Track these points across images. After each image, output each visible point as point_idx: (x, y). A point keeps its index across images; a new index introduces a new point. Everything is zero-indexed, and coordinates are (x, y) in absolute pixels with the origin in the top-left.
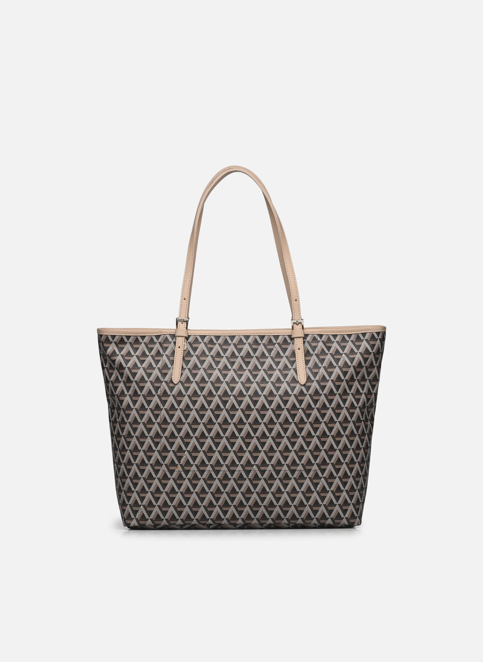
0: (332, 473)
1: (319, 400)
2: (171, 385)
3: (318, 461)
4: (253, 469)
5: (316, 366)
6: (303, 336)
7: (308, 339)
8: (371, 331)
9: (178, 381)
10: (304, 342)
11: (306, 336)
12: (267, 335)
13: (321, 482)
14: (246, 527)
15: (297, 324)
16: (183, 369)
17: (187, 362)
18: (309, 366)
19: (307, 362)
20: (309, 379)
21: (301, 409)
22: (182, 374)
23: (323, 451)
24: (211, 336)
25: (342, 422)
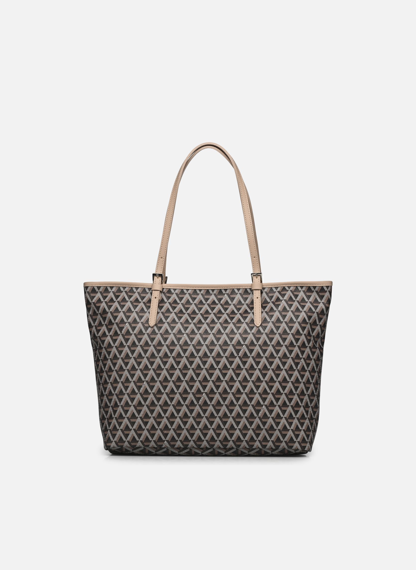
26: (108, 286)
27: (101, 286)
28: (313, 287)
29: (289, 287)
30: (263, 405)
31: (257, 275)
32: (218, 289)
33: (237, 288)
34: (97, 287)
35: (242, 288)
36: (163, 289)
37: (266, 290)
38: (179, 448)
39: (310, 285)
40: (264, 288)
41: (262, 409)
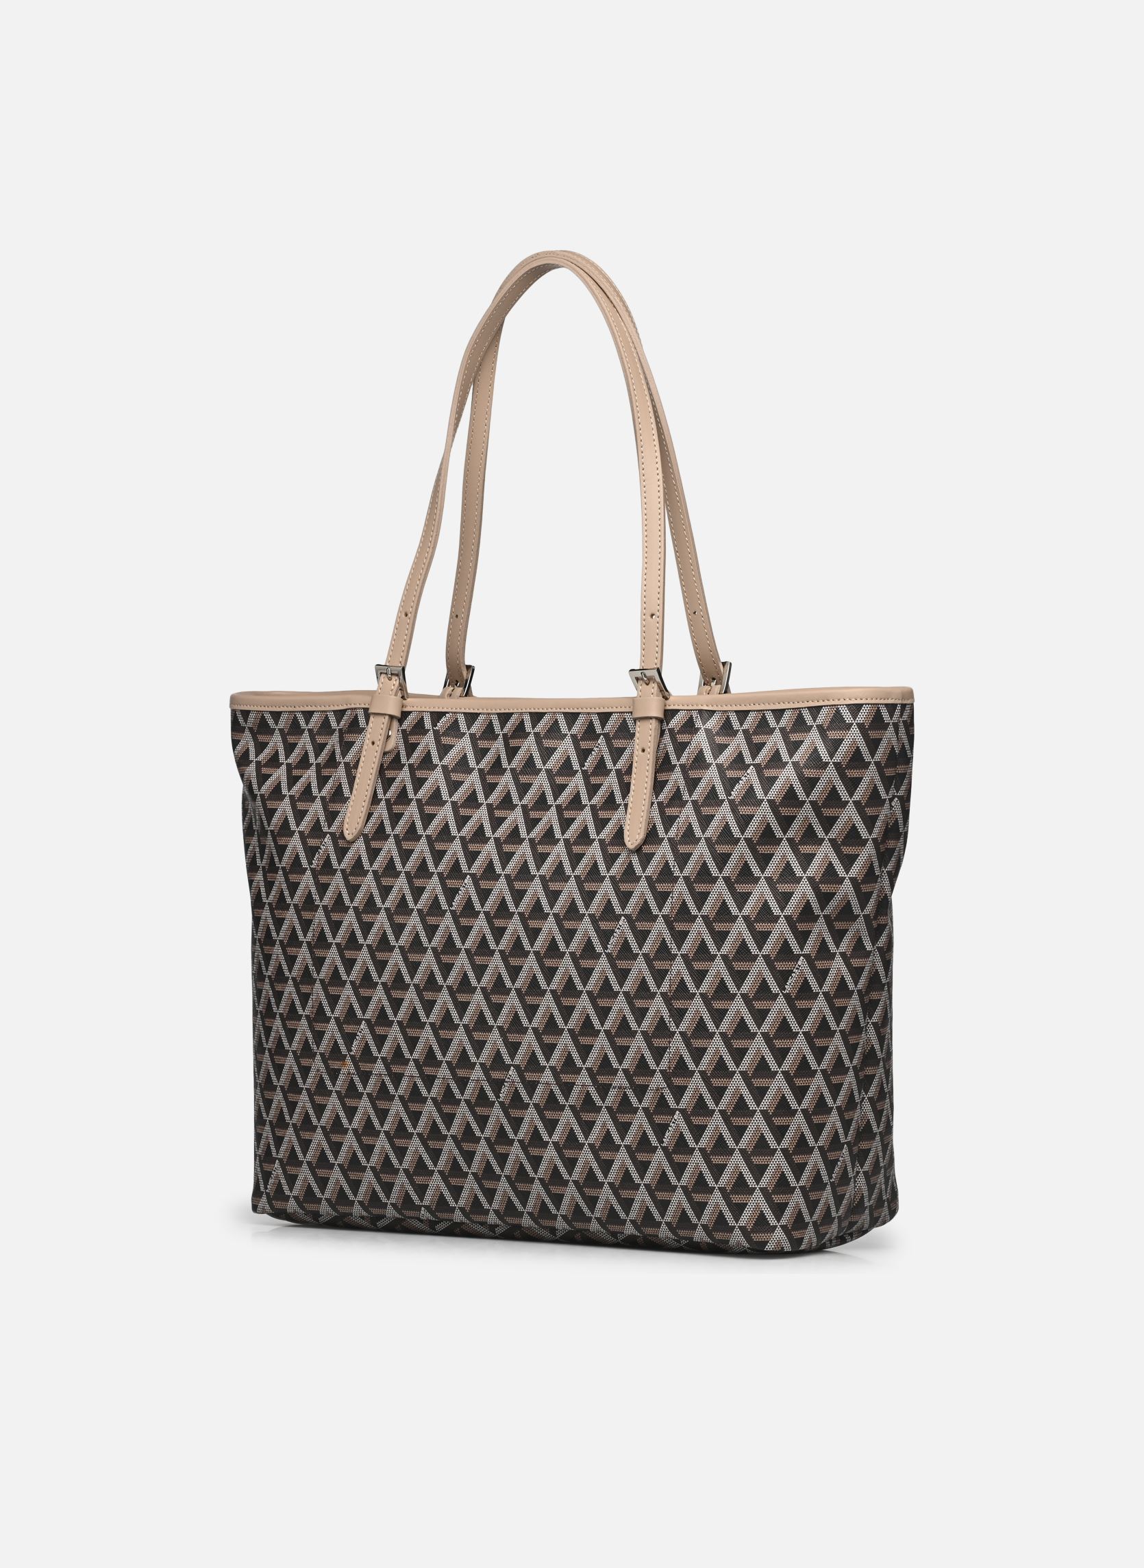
0: (701, 1098)
1: (670, 892)
2: (341, 843)
3: (664, 1065)
4: (508, 1078)
5: (676, 799)
6: (661, 715)
7: (675, 722)
8: (833, 703)
9: (355, 832)
10: (662, 733)
11: (669, 714)
12: (585, 710)
13: (673, 1122)
14: (517, 1233)
15: (647, 682)
16: (375, 800)
17: (387, 783)
18: (662, 797)
19: (658, 786)
20: (651, 836)
21: (626, 916)
22: (370, 815)
23: (677, 1037)
24: (457, 713)
25: (731, 957)
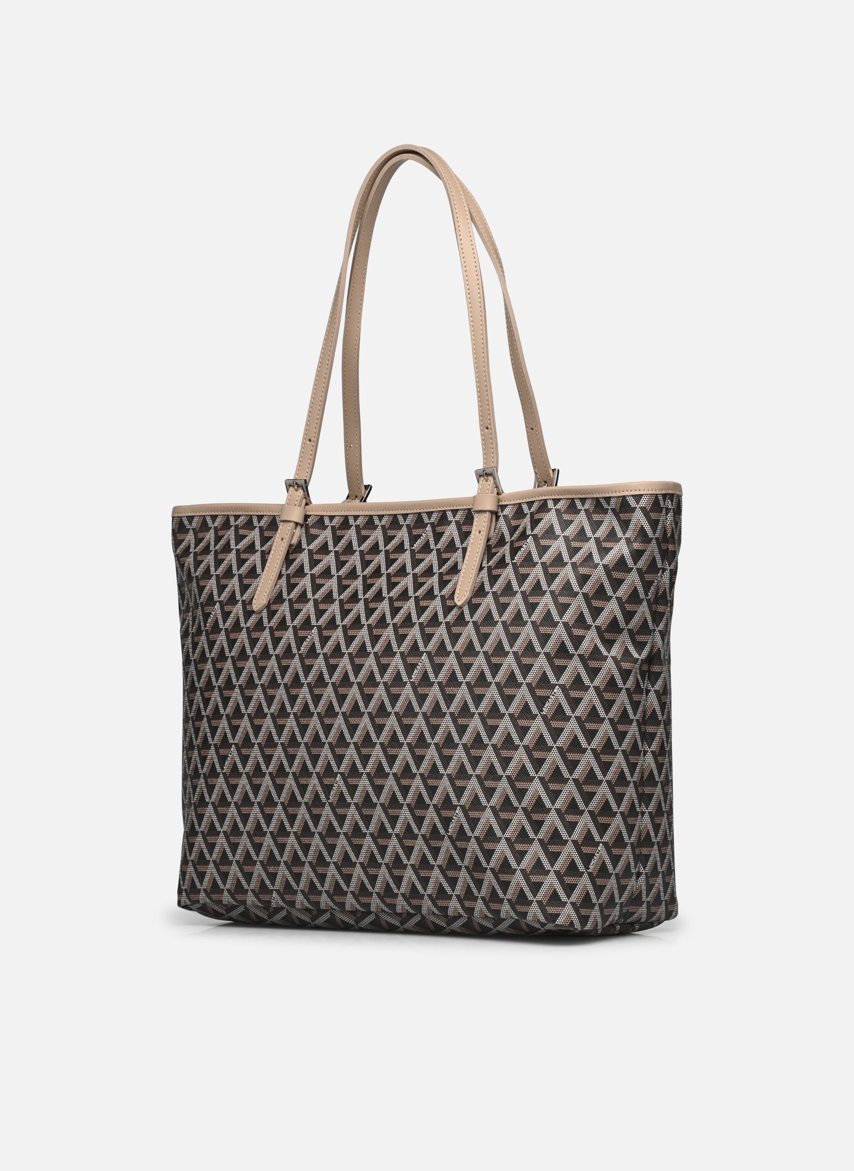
26: (207, 514)
27: (194, 515)
28: (604, 498)
29: (556, 501)
30: (457, 806)
31: (486, 474)
32: (415, 513)
33: (452, 508)
34: (186, 517)
35: (462, 507)
36: (306, 517)
37: (507, 511)
38: (353, 913)
39: (598, 496)
40: (503, 507)
41: (455, 816)
